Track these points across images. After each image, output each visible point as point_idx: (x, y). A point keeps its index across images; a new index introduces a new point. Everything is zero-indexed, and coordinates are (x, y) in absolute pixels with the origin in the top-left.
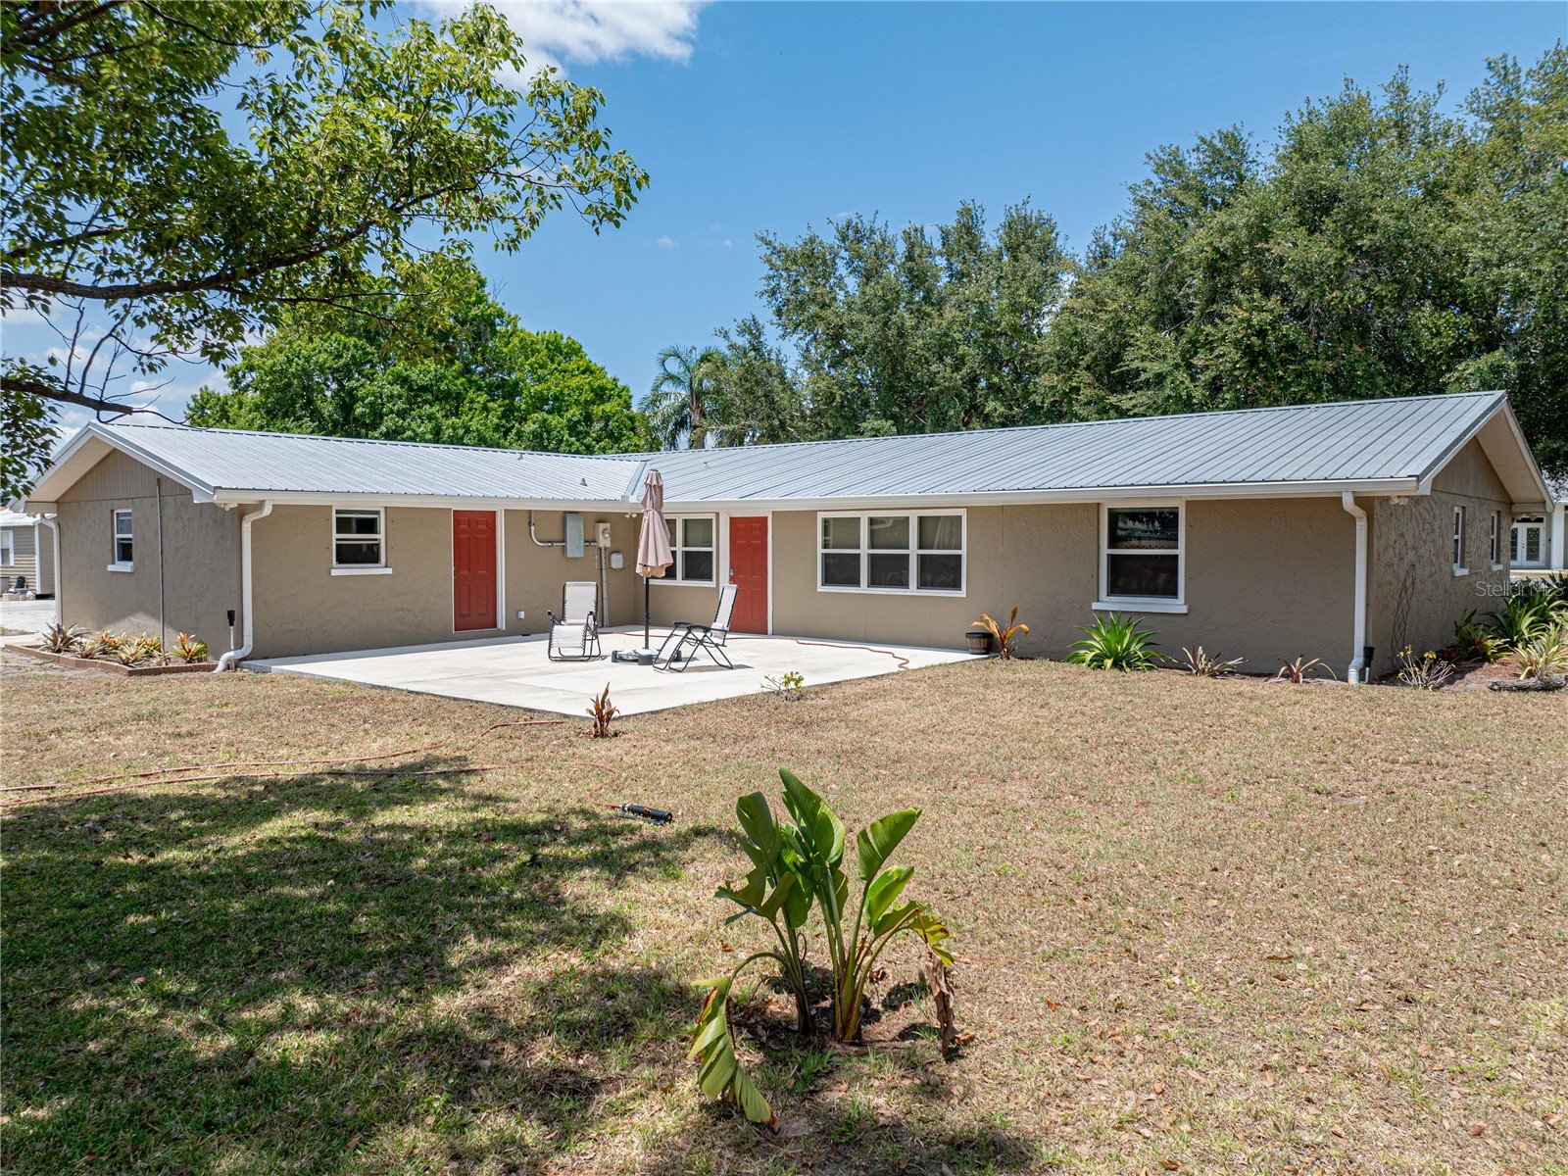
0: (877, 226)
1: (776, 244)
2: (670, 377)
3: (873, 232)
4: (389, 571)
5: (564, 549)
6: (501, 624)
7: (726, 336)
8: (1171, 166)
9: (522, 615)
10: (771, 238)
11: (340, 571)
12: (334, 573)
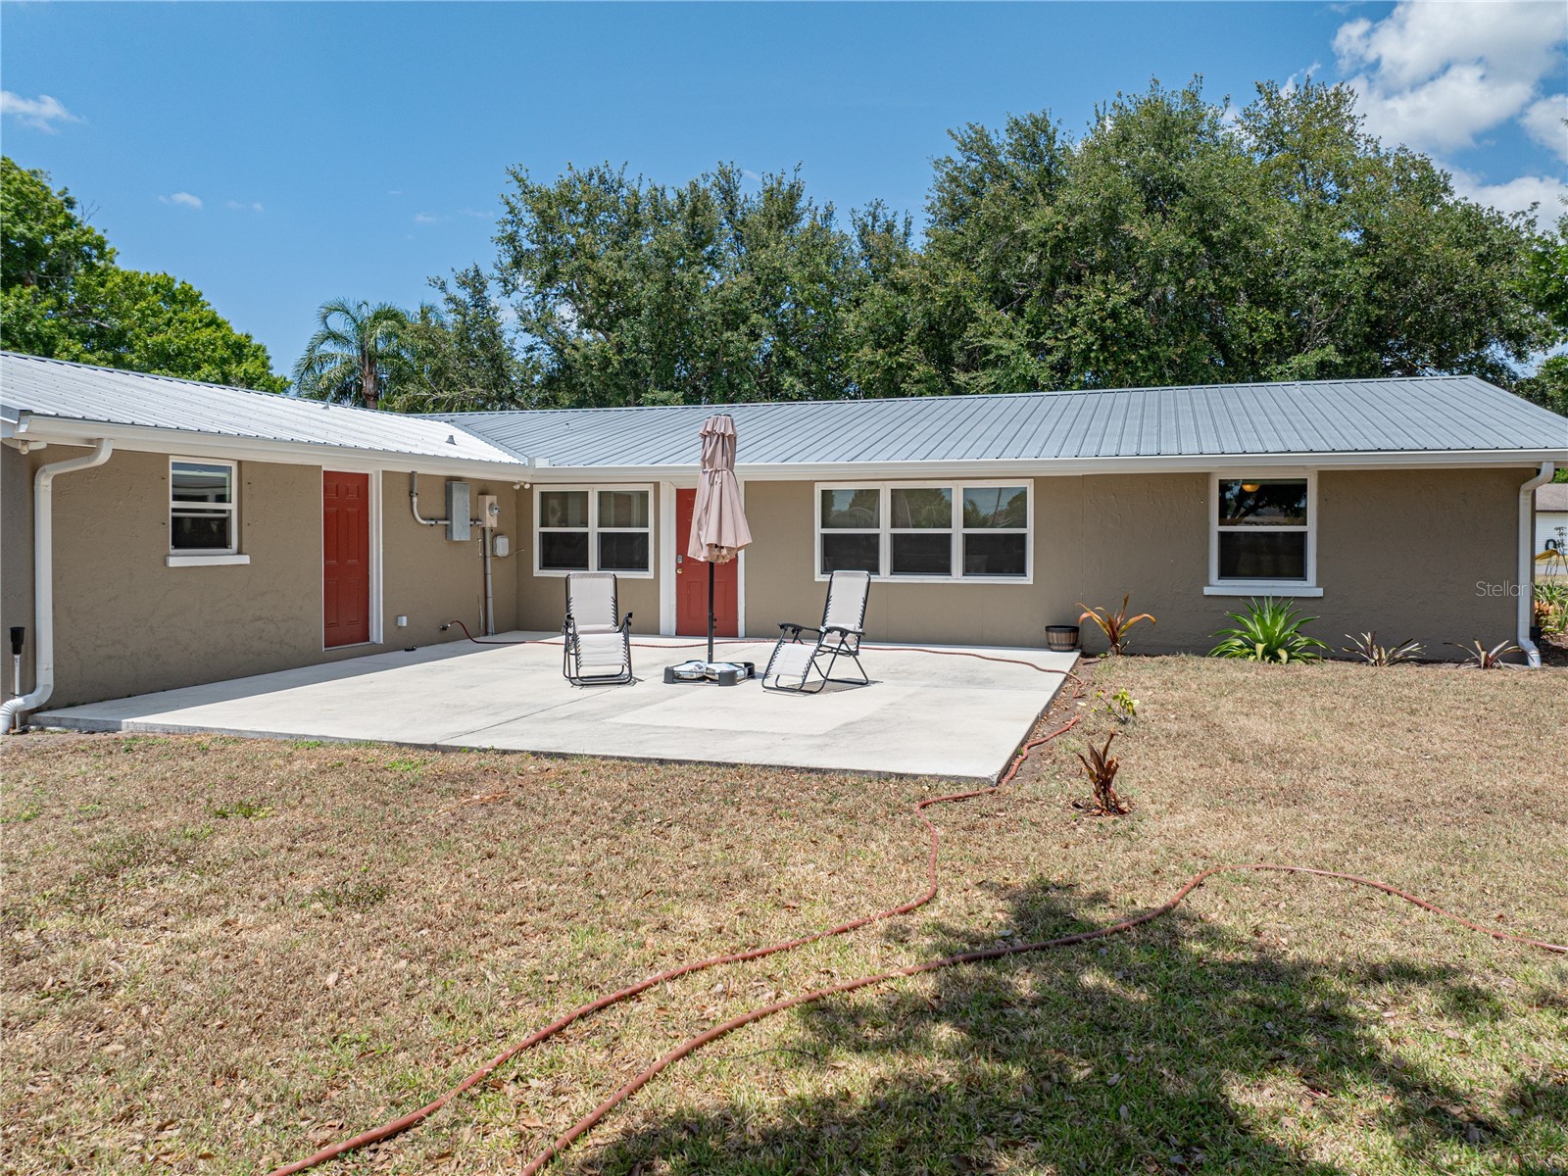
0: (626, 178)
1: (528, 183)
2: (333, 336)
3: (621, 186)
4: (245, 560)
5: (448, 530)
6: (377, 634)
7: (443, 287)
8: (978, 144)
9: (404, 622)
10: (523, 175)
11: (180, 560)
12: (173, 562)
